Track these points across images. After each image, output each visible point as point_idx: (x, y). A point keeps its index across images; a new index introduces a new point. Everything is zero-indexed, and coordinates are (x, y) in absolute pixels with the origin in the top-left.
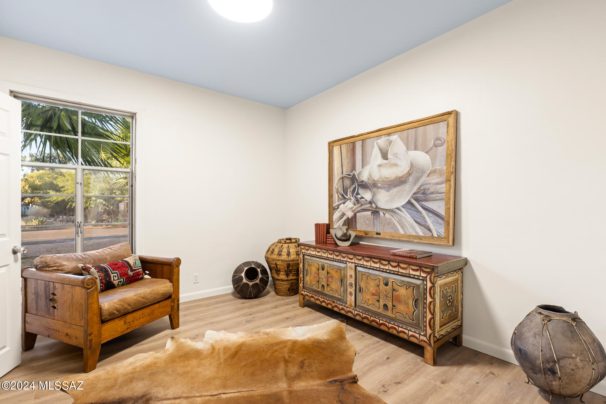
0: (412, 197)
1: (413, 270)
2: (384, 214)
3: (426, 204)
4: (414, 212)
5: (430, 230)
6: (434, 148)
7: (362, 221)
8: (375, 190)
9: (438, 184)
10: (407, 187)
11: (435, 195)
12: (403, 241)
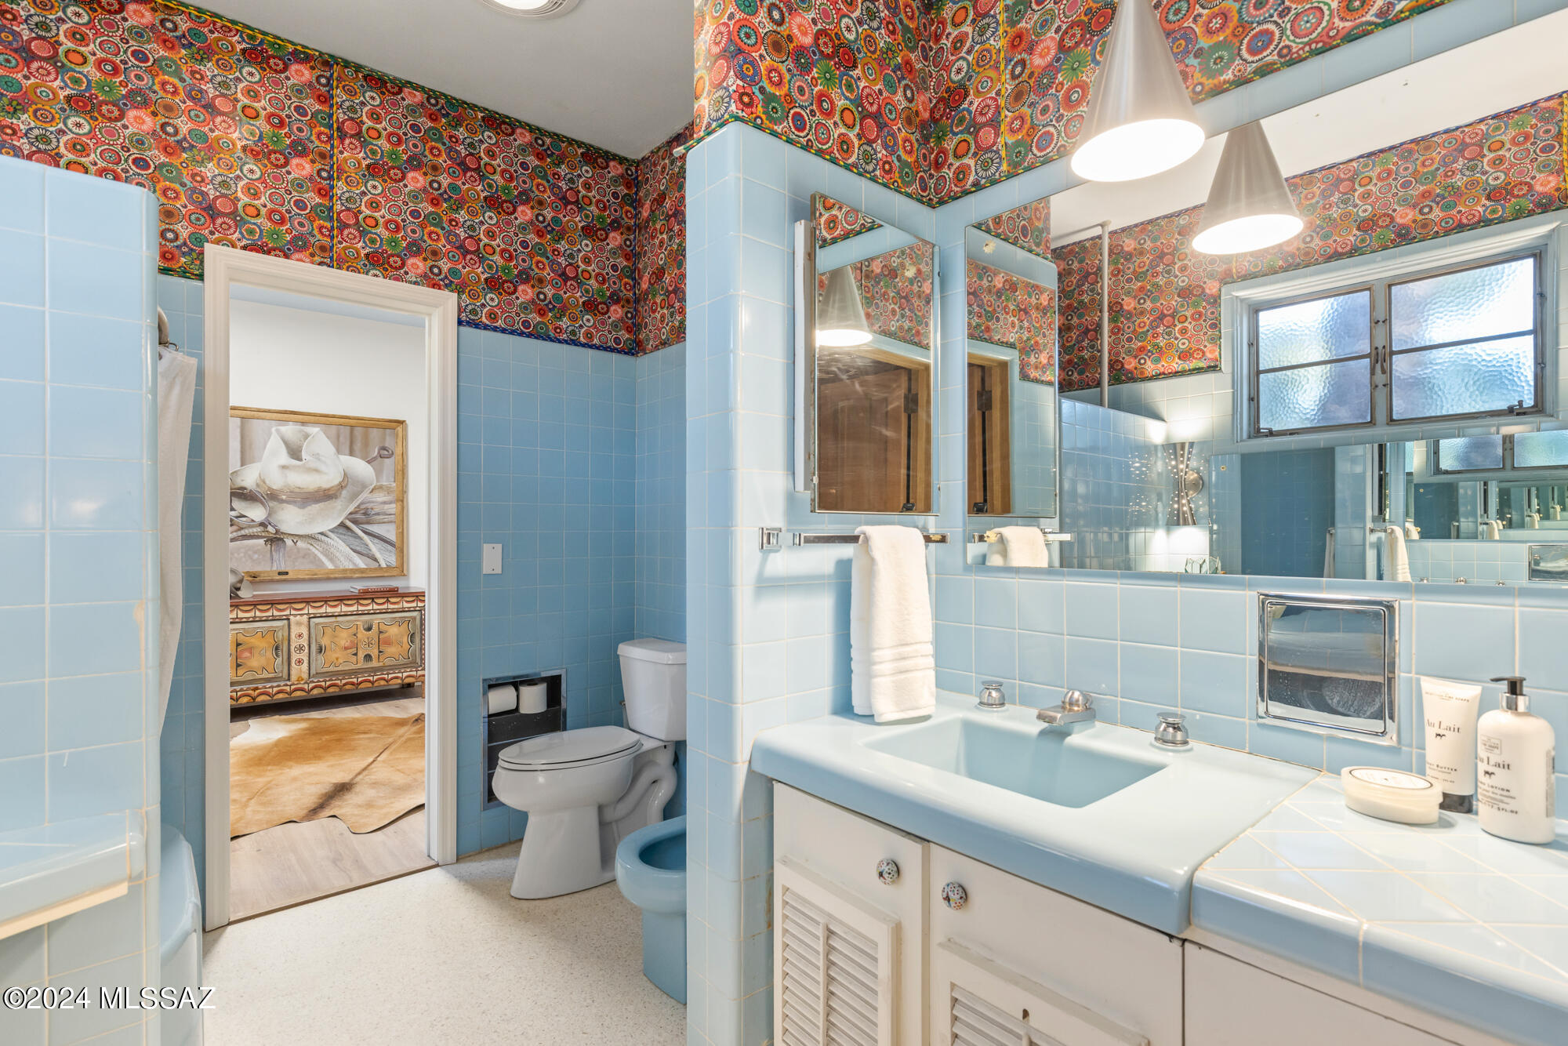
0: (347, 518)
1: (407, 602)
2: (295, 543)
3: (370, 528)
4: (351, 539)
5: (376, 560)
6: (379, 459)
7: (242, 555)
8: (272, 504)
9: (385, 503)
10: (338, 504)
11: (381, 517)
12: (336, 578)
